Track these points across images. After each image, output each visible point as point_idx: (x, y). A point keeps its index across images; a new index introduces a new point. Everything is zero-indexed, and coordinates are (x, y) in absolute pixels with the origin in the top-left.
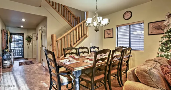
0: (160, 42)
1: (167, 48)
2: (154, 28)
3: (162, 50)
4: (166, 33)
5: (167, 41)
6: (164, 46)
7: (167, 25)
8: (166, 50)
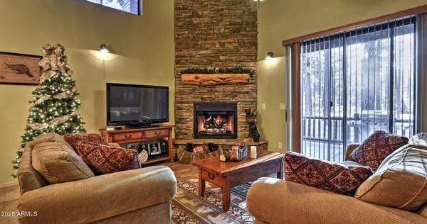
0: (30, 102)
1: (48, 115)
2: (9, 66)
3: (37, 120)
4: (43, 84)
5: (47, 100)
6: (41, 111)
7: (45, 69)
8: (45, 118)
